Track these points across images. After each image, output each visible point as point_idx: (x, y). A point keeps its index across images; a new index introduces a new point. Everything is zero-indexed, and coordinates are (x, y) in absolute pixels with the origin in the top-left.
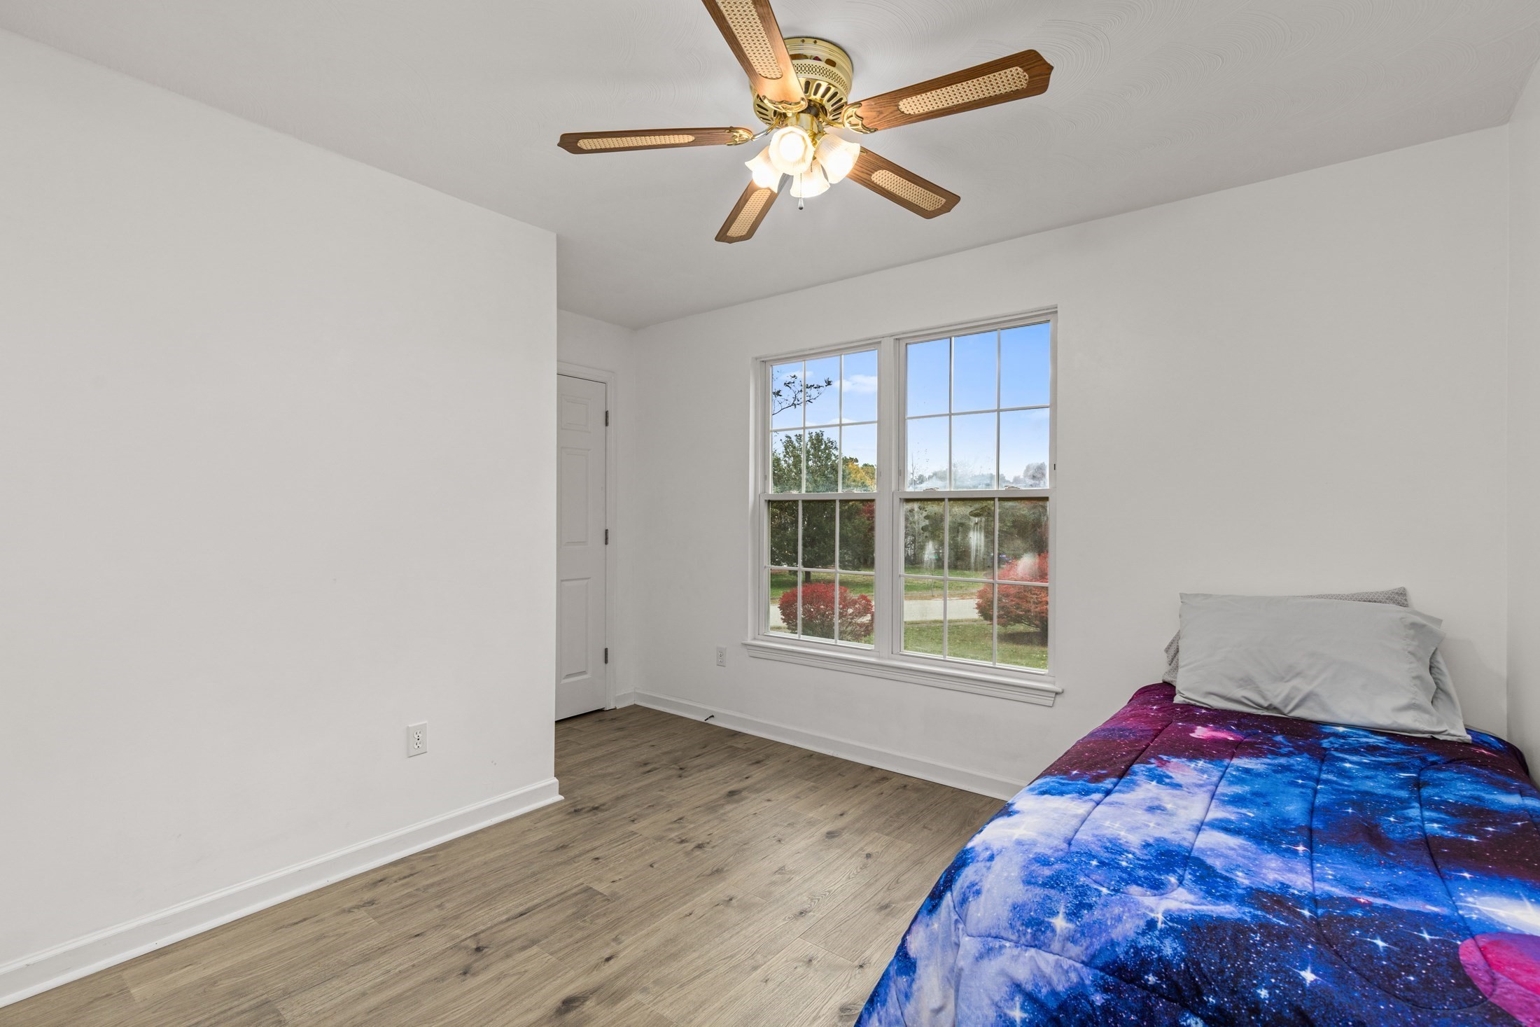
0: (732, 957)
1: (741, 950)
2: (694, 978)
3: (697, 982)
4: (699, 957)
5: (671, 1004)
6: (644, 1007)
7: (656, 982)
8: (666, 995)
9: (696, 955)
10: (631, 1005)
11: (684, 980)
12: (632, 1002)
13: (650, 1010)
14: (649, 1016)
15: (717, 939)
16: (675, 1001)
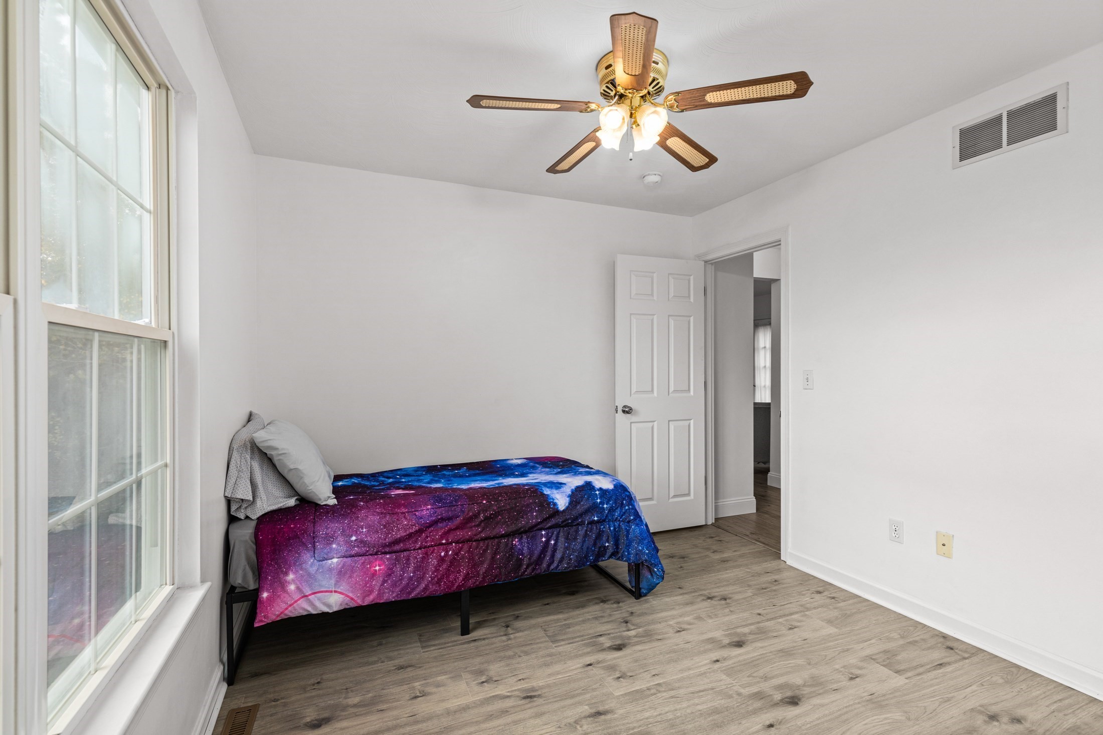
0: (672, 697)
1: (663, 700)
2: (703, 691)
3: (702, 688)
4: (697, 704)
5: (721, 681)
6: (739, 684)
7: (731, 697)
8: (724, 687)
9: (699, 707)
10: (748, 688)
11: (710, 692)
12: (747, 689)
13: (736, 681)
14: (736, 679)
15: (679, 714)
16: (718, 681)
